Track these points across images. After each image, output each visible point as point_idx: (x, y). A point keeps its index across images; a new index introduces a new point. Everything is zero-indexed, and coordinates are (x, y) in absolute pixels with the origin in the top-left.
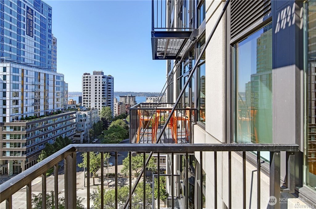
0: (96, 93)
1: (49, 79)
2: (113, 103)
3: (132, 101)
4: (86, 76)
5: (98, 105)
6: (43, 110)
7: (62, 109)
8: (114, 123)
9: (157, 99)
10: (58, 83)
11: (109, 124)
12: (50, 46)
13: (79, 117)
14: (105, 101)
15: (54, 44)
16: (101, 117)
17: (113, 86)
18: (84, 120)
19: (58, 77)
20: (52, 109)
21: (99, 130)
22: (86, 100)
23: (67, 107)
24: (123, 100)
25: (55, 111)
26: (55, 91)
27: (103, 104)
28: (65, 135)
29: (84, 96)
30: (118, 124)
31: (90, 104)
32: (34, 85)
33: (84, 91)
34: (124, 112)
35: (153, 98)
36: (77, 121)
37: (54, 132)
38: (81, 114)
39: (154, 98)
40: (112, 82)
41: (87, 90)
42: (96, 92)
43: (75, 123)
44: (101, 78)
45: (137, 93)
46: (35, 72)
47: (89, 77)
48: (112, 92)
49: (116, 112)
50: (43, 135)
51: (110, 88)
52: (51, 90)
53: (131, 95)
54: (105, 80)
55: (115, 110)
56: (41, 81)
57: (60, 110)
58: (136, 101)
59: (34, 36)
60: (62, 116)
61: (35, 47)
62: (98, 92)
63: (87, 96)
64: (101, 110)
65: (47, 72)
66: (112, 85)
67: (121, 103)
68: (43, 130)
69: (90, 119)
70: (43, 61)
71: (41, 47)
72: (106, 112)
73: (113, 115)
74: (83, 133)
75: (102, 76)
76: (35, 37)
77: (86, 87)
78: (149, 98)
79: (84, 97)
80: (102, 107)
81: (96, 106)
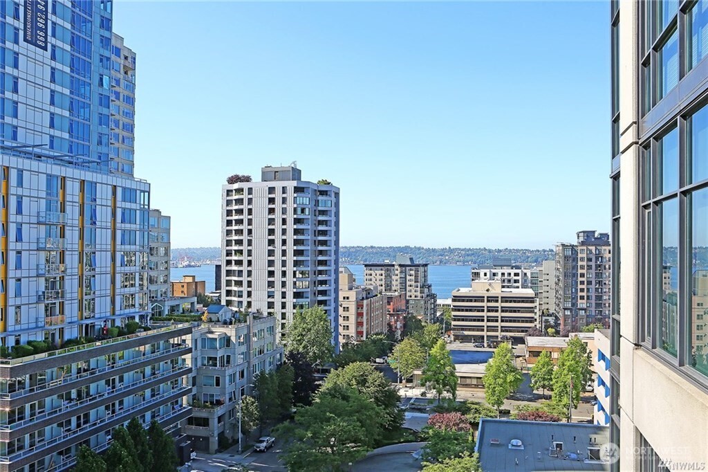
0: (271, 253)
1: (98, 201)
2: (337, 291)
3: (413, 283)
4: (236, 186)
5: (278, 300)
6: (76, 319)
7: (142, 317)
8: (338, 376)
9: (516, 275)
10: (128, 216)
11: (321, 379)
12: (106, 79)
13: (204, 346)
14: (303, 285)
15: (126, 73)
16: (289, 348)
17: (337, 224)
18: (222, 357)
19: (130, 194)
20: (108, 314)
21: (278, 401)
22: (236, 279)
23: (164, 306)
24: (376, 279)
25: (118, 323)
26: (118, 247)
27: (297, 295)
28: (153, 417)
29: (229, 262)
30: (354, 382)
31: (249, 294)
32: (46, 224)
33: (229, 243)
34: (379, 329)
35: (499, 271)
36: (199, 364)
37: (114, 405)
38: (210, 336)
39: (506, 271)
40: (333, 209)
41: (239, 242)
42: (271, 248)
43: (190, 370)
44: (290, 194)
45: (434, 250)
46: (50, 177)
47: (246, 191)
48: (333, 248)
49: (348, 330)
50: (71, 413)
51: (324, 233)
52: (104, 242)
53: (411, 259)
54: (306, 201)
55: (346, 318)
56: (68, 208)
57: (137, 320)
58: (429, 282)
59: (49, 46)
60: (143, 342)
61: (53, 86)
62: (278, 247)
63: (239, 263)
64: (290, 321)
65: (89, 176)
66: (333, 219)
67: (368, 294)
68: (74, 394)
69: (247, 355)
70: (81, 135)
71: (72, 82)
72: (309, 330)
73: (336, 339)
74: (219, 411)
75: (295, 183)
76: (54, 46)
77: (236, 228)
78: (482, 272)
79: (229, 268)
80: (294, 308)
81: (271, 305)
